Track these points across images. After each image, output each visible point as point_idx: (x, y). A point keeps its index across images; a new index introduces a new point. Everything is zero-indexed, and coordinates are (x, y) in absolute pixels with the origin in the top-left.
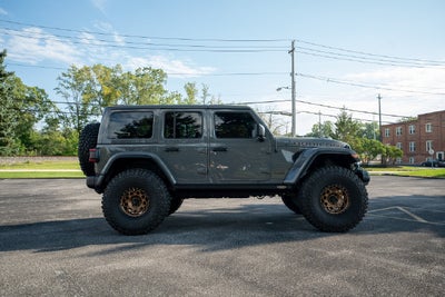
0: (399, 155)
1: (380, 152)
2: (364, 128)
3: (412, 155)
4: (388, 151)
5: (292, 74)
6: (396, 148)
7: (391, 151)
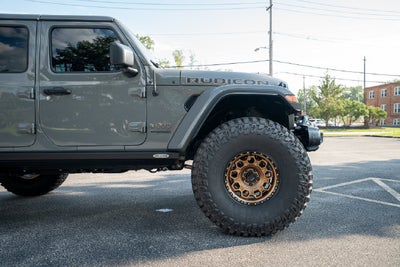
0: (383, 116)
1: (363, 113)
2: (349, 92)
3: (397, 116)
4: (370, 112)
5: (270, 32)
6: (379, 109)
7: (374, 112)
